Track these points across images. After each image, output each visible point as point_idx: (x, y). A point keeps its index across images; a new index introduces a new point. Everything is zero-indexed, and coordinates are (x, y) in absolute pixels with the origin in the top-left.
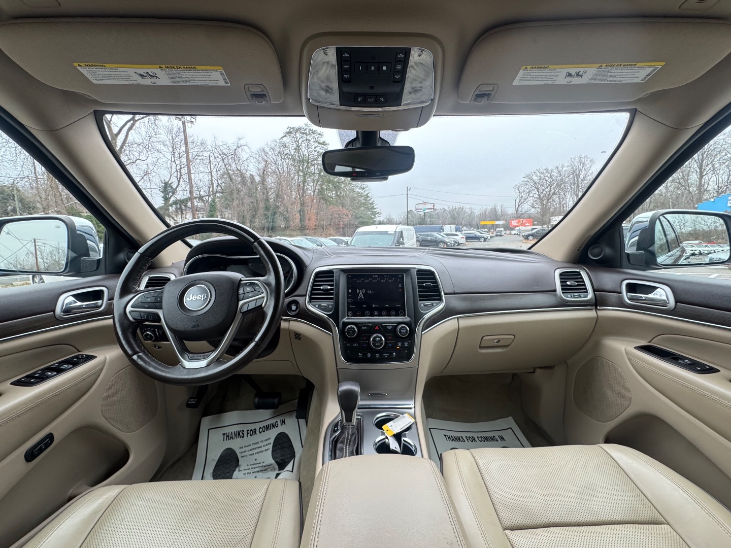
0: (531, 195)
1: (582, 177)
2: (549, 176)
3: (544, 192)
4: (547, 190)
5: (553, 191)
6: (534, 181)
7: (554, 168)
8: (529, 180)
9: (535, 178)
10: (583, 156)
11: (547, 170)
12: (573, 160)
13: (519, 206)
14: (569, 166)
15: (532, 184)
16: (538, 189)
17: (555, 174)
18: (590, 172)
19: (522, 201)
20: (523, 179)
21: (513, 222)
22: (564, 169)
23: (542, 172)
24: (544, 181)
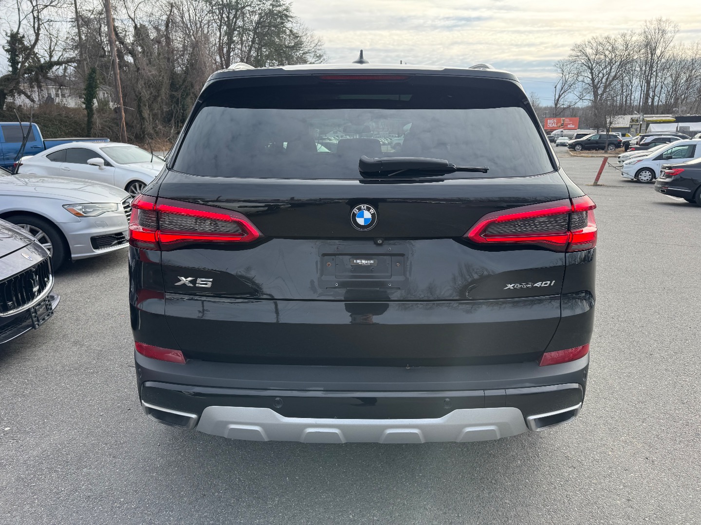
0: (580, 78)
1: (658, 52)
2: (610, 48)
3: (601, 75)
4: (605, 71)
5: (613, 74)
6: (587, 56)
7: (619, 36)
8: (579, 54)
9: (589, 51)
10: (664, 19)
11: (607, 38)
12: (648, 24)
13: (560, 96)
14: (641, 34)
15: (583, 61)
16: (592, 69)
17: (620, 47)
18: (672, 44)
19: (566, 86)
20: (572, 52)
21: (549, 121)
22: (634, 39)
23: (601, 41)
24: (602, 57)
